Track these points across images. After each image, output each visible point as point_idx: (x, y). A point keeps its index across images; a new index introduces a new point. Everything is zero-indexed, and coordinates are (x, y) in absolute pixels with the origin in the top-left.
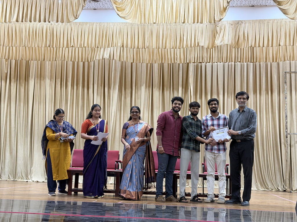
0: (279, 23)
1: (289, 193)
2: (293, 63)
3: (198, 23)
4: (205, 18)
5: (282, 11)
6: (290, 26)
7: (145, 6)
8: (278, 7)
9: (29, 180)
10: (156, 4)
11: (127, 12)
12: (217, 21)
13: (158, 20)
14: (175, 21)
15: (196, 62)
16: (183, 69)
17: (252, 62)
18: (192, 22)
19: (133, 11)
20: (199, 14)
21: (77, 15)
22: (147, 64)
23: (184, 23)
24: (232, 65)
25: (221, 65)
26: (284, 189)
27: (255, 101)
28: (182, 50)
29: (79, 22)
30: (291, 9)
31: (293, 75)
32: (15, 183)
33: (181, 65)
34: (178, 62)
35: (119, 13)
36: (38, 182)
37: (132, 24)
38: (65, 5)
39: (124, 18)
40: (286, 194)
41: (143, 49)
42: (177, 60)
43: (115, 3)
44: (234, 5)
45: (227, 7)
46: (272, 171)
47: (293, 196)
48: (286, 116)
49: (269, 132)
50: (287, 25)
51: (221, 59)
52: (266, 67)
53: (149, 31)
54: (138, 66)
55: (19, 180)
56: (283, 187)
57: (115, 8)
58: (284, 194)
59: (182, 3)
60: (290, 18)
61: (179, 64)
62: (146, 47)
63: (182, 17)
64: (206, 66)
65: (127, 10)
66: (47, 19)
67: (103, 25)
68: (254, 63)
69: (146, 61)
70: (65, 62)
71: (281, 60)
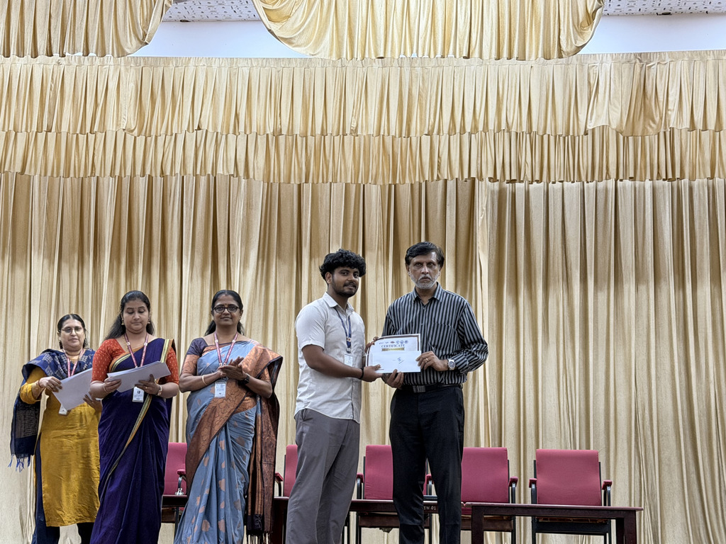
3: (510, 58)
4: (531, 44)
7: (351, 7)
11: (297, 25)
12: (568, 54)
13: (392, 48)
14: (443, 53)
15: (498, 178)
16: (459, 203)
17: (669, 180)
18: (494, 55)
21: (145, 35)
22: (347, 188)
23: (468, 57)
27: (682, 300)
33: (451, 187)
34: (445, 175)
35: (274, 27)
39: (290, 43)
42: (438, 169)
44: (611, 11)
45: (596, 11)
53: (359, 82)
54: (319, 193)
61: (446, 182)
62: (348, 132)
63: (464, 39)
64: (527, 194)
65: (297, 18)
66: (56, 48)
67: (217, 64)
68: (675, 183)
69: (346, 177)
70: (94, 180)
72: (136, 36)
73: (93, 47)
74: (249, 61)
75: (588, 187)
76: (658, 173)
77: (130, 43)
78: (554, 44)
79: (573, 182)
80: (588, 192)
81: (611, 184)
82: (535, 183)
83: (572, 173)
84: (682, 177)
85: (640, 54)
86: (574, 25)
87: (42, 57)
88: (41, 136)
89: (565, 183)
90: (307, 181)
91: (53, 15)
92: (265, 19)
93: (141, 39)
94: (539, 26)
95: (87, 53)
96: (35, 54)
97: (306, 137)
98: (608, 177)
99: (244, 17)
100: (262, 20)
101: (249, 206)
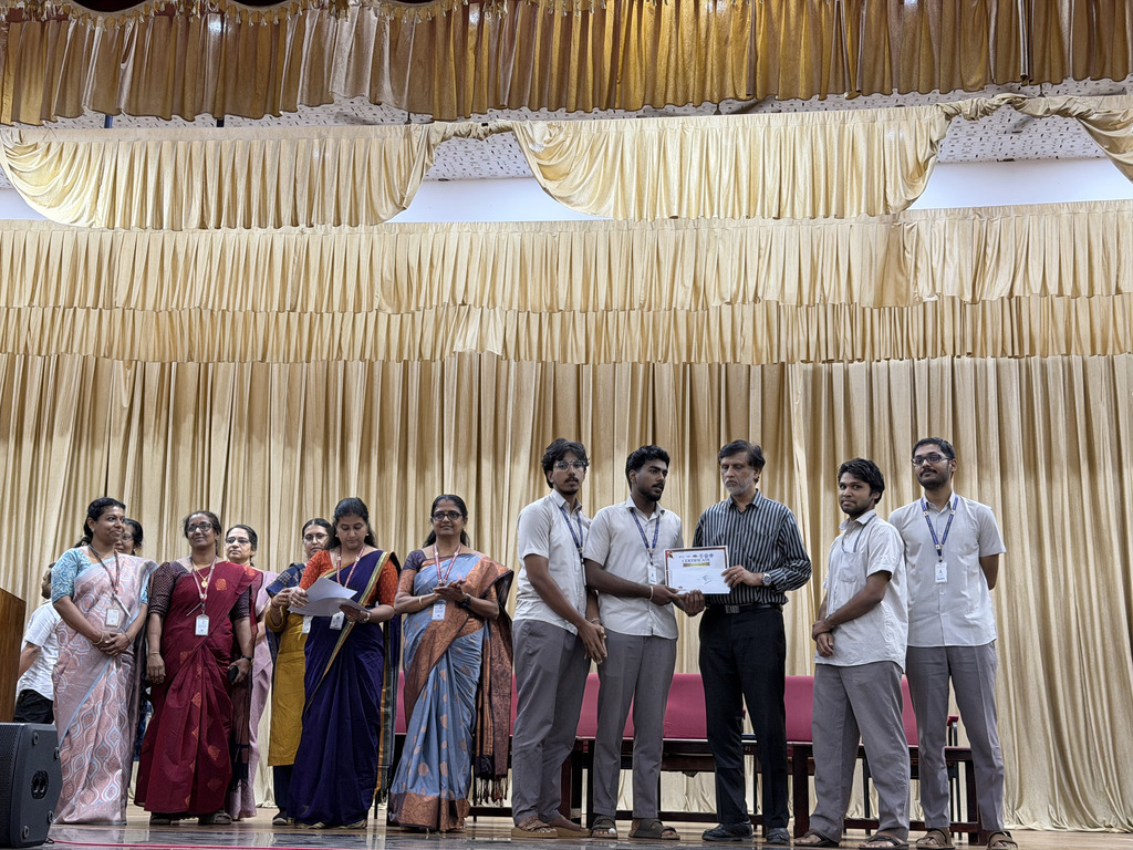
0: (1111, 215)
3: (827, 216)
4: (852, 198)
5: (1125, 172)
7: (642, 162)
8: (1109, 156)
10: (678, 154)
11: (577, 182)
12: (896, 208)
13: (688, 207)
14: (749, 212)
15: (812, 359)
16: (766, 386)
17: (1016, 357)
18: (808, 214)
19: (594, 182)
20: (832, 188)
21: (402, 198)
22: (635, 368)
24: (941, 370)
25: (901, 367)
28: (761, 316)
29: (399, 224)
33: (756, 371)
34: (748, 359)
35: (550, 186)
37: (587, 226)
38: (361, 166)
39: (568, 203)
41: (622, 312)
42: (742, 349)
45: (928, 160)
52: (1067, 377)
53: (648, 248)
54: (601, 377)
57: (535, 169)
59: (769, 149)
61: (750, 367)
62: (636, 306)
63: (773, 197)
64: (846, 374)
65: (576, 176)
66: (302, 217)
67: (483, 230)
68: (1023, 360)
69: (632, 356)
70: (341, 364)
71: (1123, 348)
72: (393, 200)
73: (345, 217)
74: (520, 225)
75: (919, 365)
76: (1003, 349)
77: (385, 208)
78: (879, 198)
79: (901, 360)
80: (920, 373)
81: (947, 360)
82: (856, 362)
83: (902, 349)
84: (1032, 353)
85: (980, 209)
86: (903, 177)
87: (286, 226)
88: (283, 317)
89: (892, 361)
90: (587, 362)
91: (299, 180)
92: (539, 177)
93: (398, 203)
94: (861, 178)
95: (338, 223)
96: (278, 225)
97: (586, 312)
98: (944, 353)
99: (512, 173)
100: (534, 177)
101: (519, 391)
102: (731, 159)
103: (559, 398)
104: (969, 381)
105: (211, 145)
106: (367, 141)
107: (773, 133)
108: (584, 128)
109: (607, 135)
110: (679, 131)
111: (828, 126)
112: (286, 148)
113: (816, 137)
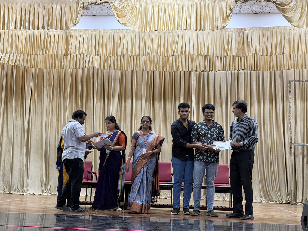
0: (283, 31)
1: (294, 206)
2: (297, 71)
3: (200, 30)
4: (207, 25)
5: (286, 19)
6: (294, 34)
7: (146, 13)
8: (282, 14)
9: (25, 193)
10: (157, 11)
11: (128, 19)
12: (220, 29)
13: (160, 27)
14: (178, 28)
15: (198, 70)
16: (185, 78)
17: (256, 71)
18: (195, 29)
19: (134, 17)
20: (202, 22)
21: (76, 22)
22: (148, 72)
23: (186, 30)
24: (235, 73)
25: (223, 73)
26: (289, 202)
27: (259, 110)
28: (184, 57)
29: (78, 29)
30: (296, 16)
31: (297, 84)
32: (10, 196)
33: (183, 73)
34: (180, 69)
35: (120, 20)
36: (34, 194)
37: (133, 31)
38: (64, 12)
39: (125, 25)
40: (291, 206)
41: (144, 57)
42: (178, 67)
43: (115, 10)
44: (237, 12)
45: (230, 14)
46: (276, 183)
47: (298, 209)
48: (291, 126)
49: (273, 142)
50: (291, 33)
51: (223, 68)
52: (270, 76)
53: (151, 38)
54: (139, 74)
55: (15, 193)
56: (287, 200)
57: (115, 14)
58: (288, 207)
59: (184, 10)
60: (294, 26)
61: (181, 71)
62: (147, 55)
63: (184, 24)
64: (208, 74)
65: (128, 17)
66: (46, 27)
68: (258, 72)
69: (147, 69)
71: (285, 68)
72: (73, 22)
73: (59, 27)
74: (113, 30)
75: (229, 72)
76: (252, 68)
77: (70, 25)
78: (216, 26)
79: (223, 71)
81: (236, 72)
82: (210, 72)
84: (260, 70)
85: (246, 28)
86: (222, 18)
87: (41, 29)
89: (221, 71)
91: (45, 16)
94: (210, 19)
95: (57, 29)
96: (39, 29)
98: (235, 70)
101: (115, 78)
102: (173, 13)
103: (126, 80)
104: (242, 77)
105: (19, 5)
106: (65, 4)
107: (185, 5)
108: (130, 2)
109: (137, 5)
110: (158, 4)
111: (201, 3)
112: (41, 6)
113: (198, 6)
